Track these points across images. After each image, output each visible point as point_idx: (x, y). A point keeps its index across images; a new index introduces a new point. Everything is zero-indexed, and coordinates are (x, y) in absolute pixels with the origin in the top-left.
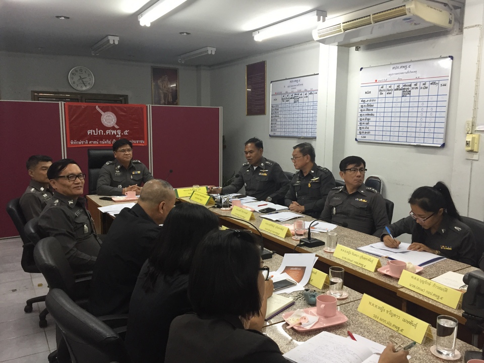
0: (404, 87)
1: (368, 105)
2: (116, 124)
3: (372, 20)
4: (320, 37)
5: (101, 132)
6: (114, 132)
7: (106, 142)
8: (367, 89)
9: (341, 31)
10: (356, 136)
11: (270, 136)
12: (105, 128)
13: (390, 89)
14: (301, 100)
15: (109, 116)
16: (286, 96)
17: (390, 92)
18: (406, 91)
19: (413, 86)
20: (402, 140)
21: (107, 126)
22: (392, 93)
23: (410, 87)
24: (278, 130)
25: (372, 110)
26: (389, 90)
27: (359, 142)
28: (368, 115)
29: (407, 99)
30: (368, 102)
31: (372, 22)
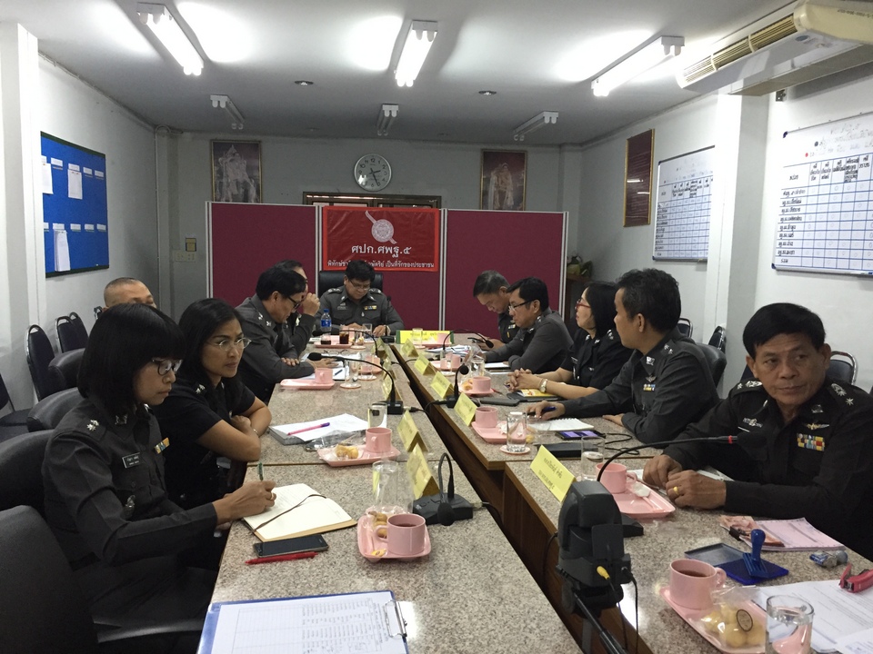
0: (848, 165)
1: (793, 202)
2: (393, 237)
3: (750, 46)
4: (689, 80)
5: (370, 249)
6: (389, 250)
7: (376, 264)
8: (793, 172)
9: (711, 68)
10: (774, 260)
11: (654, 258)
12: (377, 244)
13: (826, 168)
14: (699, 192)
15: (383, 226)
16: (678, 187)
17: (826, 174)
18: (850, 172)
19: (861, 161)
20: (843, 265)
21: (379, 240)
22: (830, 176)
23: (856, 164)
24: (666, 248)
25: (799, 209)
26: (824, 171)
27: (778, 270)
28: (793, 219)
29: (851, 187)
30: (794, 195)
31: (752, 49)
